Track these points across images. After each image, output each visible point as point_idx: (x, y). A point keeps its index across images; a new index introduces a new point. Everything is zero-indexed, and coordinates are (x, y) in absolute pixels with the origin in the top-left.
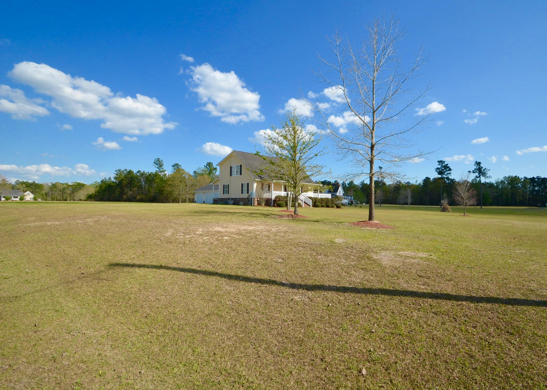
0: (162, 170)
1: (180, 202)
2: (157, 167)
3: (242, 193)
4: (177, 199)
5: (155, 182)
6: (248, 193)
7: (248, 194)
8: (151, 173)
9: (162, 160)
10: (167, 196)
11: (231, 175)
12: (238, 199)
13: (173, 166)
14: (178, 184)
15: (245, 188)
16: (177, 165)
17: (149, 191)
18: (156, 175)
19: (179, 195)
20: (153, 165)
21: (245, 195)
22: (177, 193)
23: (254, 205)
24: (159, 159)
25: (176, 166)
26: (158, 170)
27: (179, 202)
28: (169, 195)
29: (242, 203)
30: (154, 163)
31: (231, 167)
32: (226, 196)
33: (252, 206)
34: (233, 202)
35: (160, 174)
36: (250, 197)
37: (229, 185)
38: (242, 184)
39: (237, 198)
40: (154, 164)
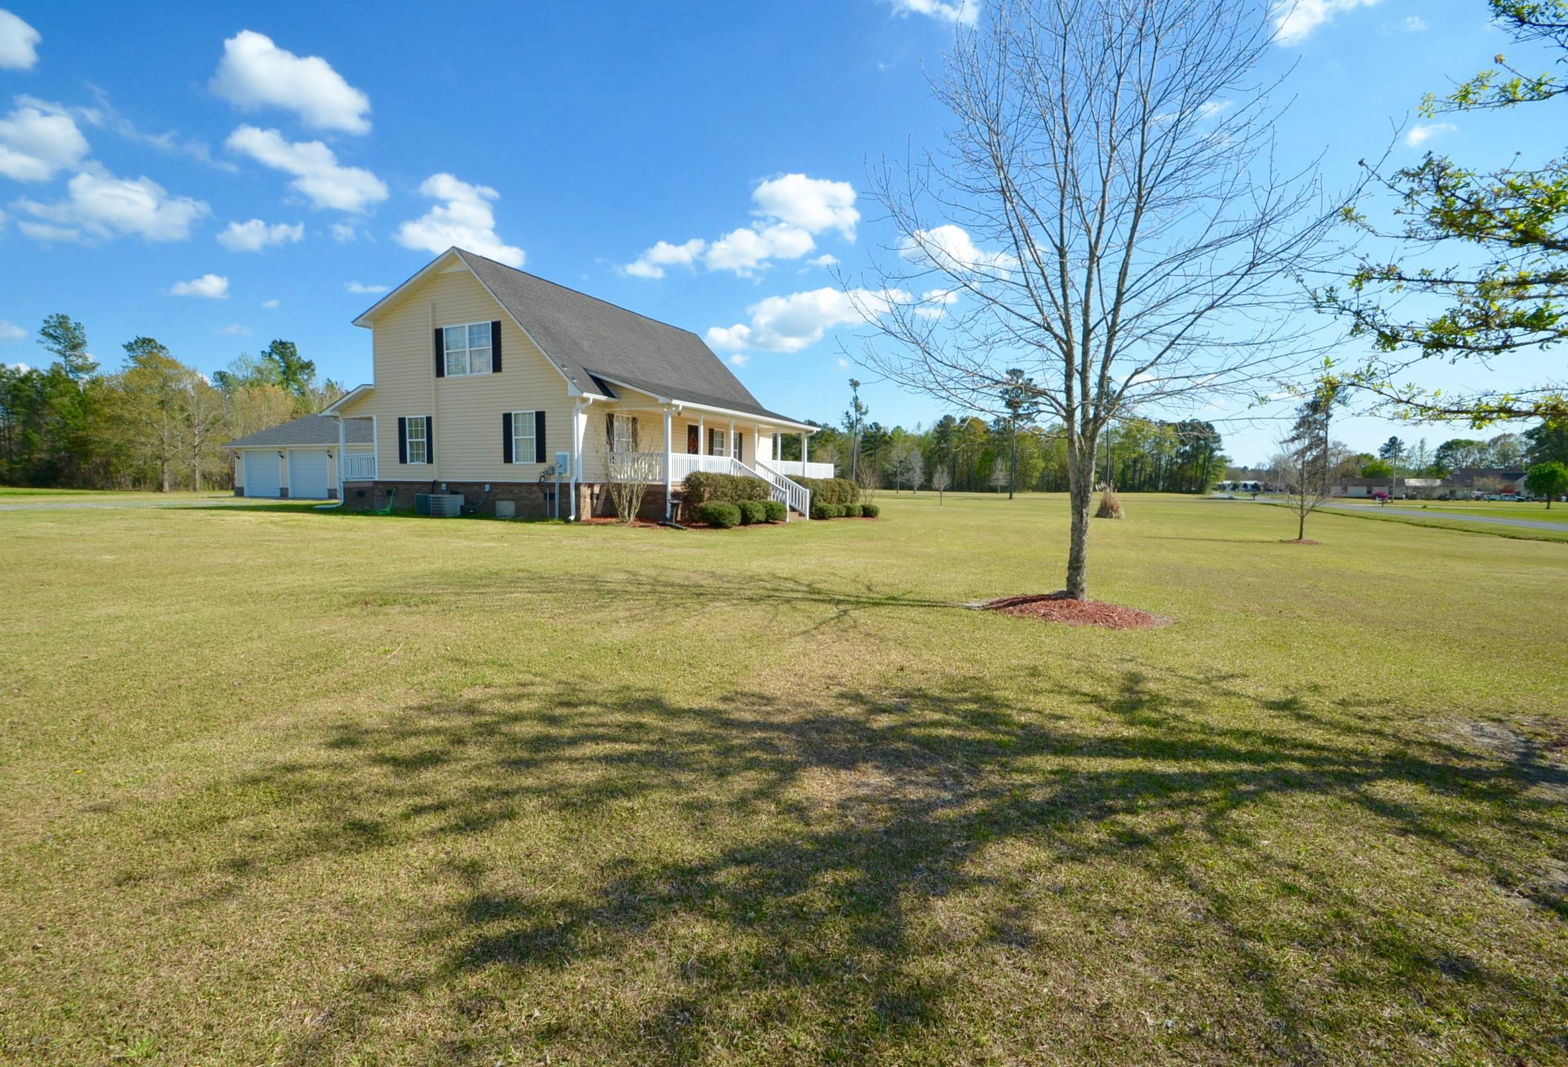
0: (80, 361)
1: (166, 485)
2: (59, 352)
3: (508, 458)
4: (150, 474)
5: (52, 407)
6: (541, 457)
7: (542, 467)
8: (30, 373)
9: (78, 324)
10: (108, 464)
11: (440, 372)
12: (487, 488)
13: (129, 347)
14: (149, 415)
15: (525, 437)
16: (147, 342)
17: (26, 442)
18: (54, 379)
19: (159, 462)
20: (39, 341)
21: (525, 470)
22: (148, 451)
23: (578, 519)
24: (63, 317)
25: (143, 346)
26: (61, 360)
27: (160, 488)
28: (115, 461)
29: (507, 507)
30: (44, 333)
31: (439, 334)
32: (417, 472)
33: (568, 522)
34: (460, 500)
35: (71, 376)
36: (553, 479)
37: (429, 420)
38: (507, 418)
39: (482, 484)
40: (43, 338)
